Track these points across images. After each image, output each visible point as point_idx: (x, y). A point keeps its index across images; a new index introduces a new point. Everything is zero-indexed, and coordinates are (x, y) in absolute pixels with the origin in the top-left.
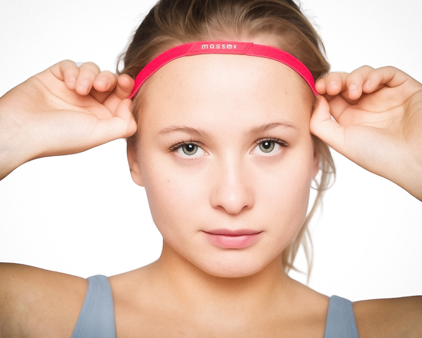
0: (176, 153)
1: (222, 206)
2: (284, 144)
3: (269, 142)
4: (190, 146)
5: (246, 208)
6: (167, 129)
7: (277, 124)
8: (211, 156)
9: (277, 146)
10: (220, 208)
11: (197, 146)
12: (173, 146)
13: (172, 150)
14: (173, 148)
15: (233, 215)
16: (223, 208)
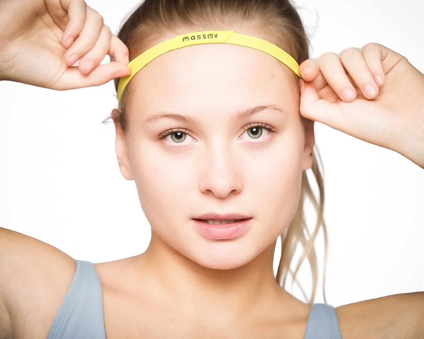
0: (165, 141)
1: (210, 190)
2: (271, 129)
3: (257, 128)
4: (179, 134)
5: (234, 192)
6: (154, 116)
7: (263, 108)
8: (200, 144)
9: (265, 132)
10: (208, 192)
11: (186, 134)
12: (161, 133)
13: (160, 138)
14: (162, 136)
15: (222, 198)
16: (211, 191)
